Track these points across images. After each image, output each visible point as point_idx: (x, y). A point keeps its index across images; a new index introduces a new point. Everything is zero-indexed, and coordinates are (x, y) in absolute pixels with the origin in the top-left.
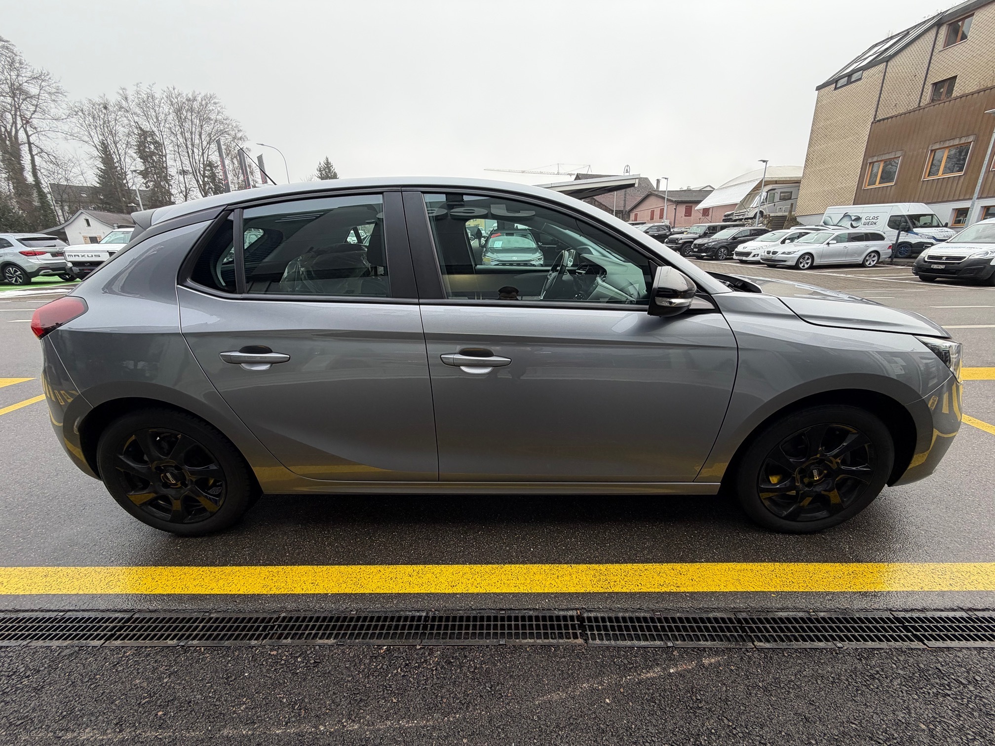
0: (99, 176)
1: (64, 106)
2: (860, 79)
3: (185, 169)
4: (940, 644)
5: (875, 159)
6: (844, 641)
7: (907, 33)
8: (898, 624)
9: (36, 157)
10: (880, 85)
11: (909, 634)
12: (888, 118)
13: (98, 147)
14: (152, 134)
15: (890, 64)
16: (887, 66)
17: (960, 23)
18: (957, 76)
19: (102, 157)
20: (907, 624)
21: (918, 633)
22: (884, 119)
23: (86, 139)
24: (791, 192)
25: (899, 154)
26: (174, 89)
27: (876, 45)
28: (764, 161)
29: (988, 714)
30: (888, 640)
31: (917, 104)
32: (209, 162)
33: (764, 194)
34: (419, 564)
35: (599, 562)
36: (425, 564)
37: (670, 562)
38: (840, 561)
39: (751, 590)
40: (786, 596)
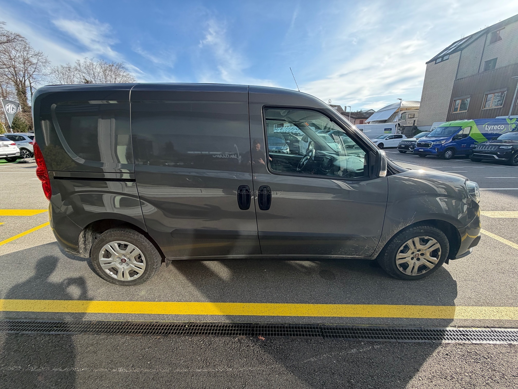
2: (448, 59)
5: (457, 98)
7: (472, 36)
8: (460, 333)
10: (458, 62)
11: (465, 337)
12: (463, 78)
15: (463, 52)
16: (461, 53)
17: (498, 32)
18: (497, 58)
20: (464, 333)
21: (468, 337)
22: (461, 79)
24: (414, 114)
25: (469, 96)
27: (456, 42)
28: (400, 99)
30: (455, 340)
31: (477, 71)
33: (400, 115)
34: (246, 302)
35: (327, 303)
36: (249, 303)
37: (358, 304)
38: (435, 305)
39: (395, 317)
40: (410, 320)
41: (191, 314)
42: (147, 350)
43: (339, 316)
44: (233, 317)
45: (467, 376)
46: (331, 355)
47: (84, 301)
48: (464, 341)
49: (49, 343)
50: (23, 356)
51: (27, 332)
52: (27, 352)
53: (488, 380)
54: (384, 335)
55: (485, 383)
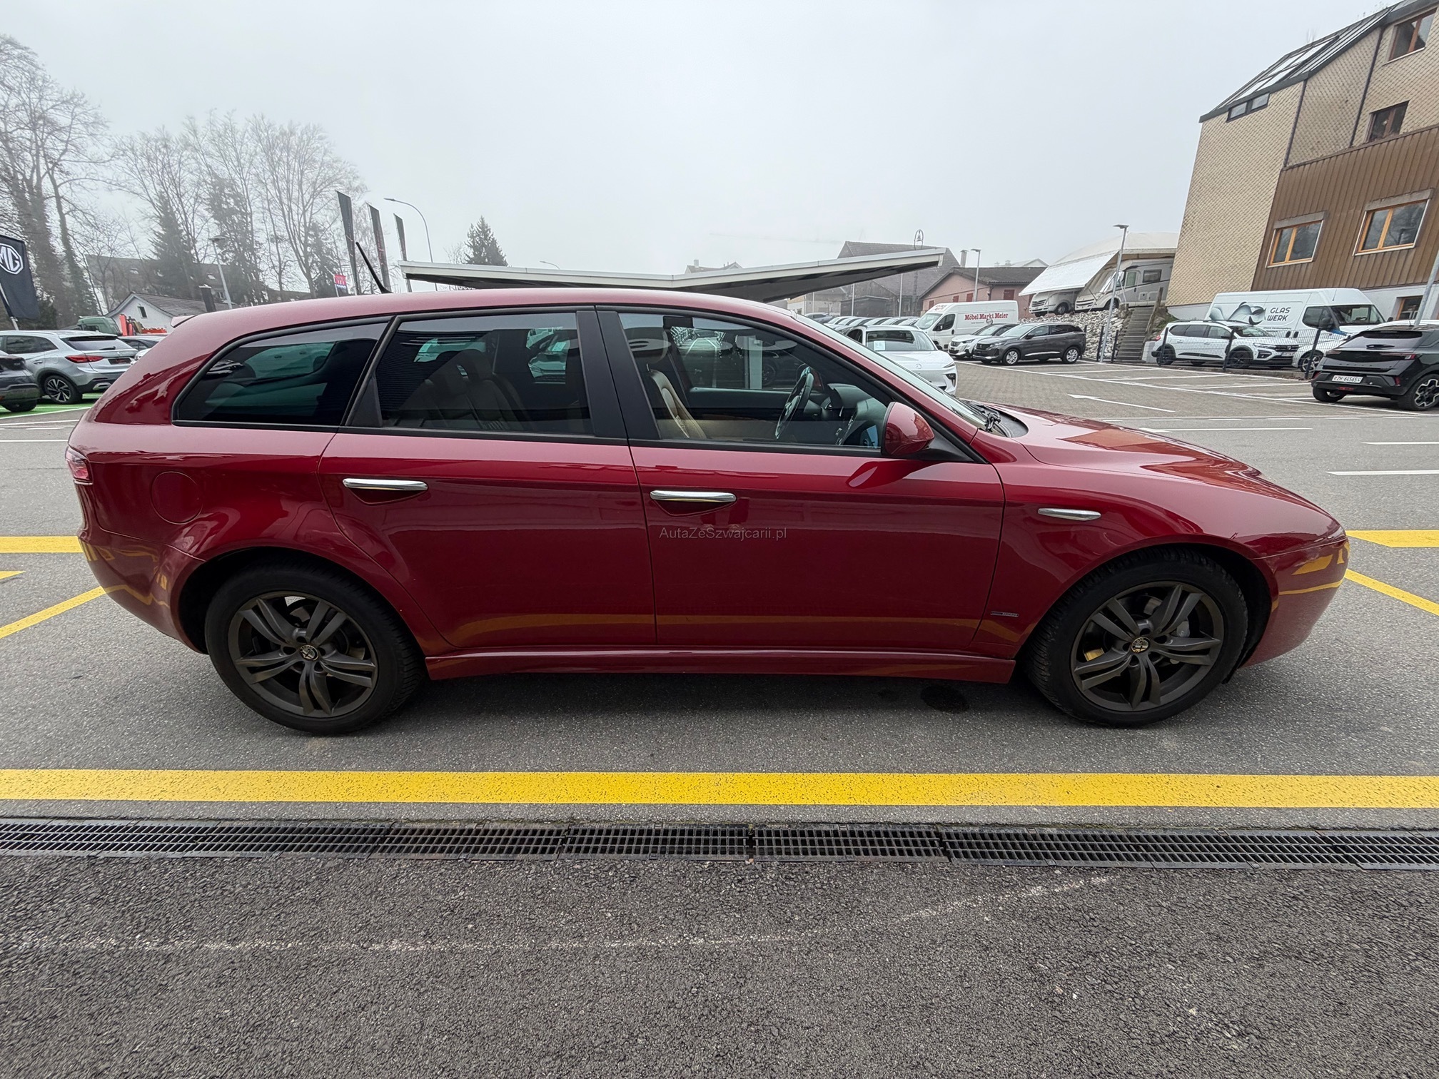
0: (156, 244)
1: (107, 142)
2: (1265, 106)
3: (278, 233)
4: (1377, 865)
5: (1285, 223)
6: (1260, 861)
7: (1336, 37)
8: (1326, 844)
9: (66, 216)
10: (1295, 115)
11: (1340, 855)
12: (1304, 164)
13: (155, 202)
14: (232, 183)
15: (1309, 83)
16: (1305, 87)
17: (1414, 24)
18: (1408, 102)
19: (160, 217)
20: (1336, 844)
21: (1350, 854)
22: (1299, 166)
23: (139, 190)
24: (1160, 272)
25: (1320, 216)
26: (263, 119)
27: (1289, 56)
28: (1122, 227)
29: (1432, 936)
30: (1314, 861)
31: (1348, 142)
32: (314, 224)
33: (1121, 274)
34: (726, 771)
35: (949, 771)
36: (732, 771)
37: (1038, 772)
38: (1251, 774)
39: (1142, 804)
40: (1186, 811)
41: (575, 802)
42: (461, 894)
43: (985, 803)
44: (691, 809)
45: (1357, 951)
46: (975, 901)
47: (270, 773)
48: (1338, 865)
49: (186, 879)
50: (119, 915)
51: (120, 853)
52: (128, 903)
53: (1417, 960)
54: (1116, 850)
55: (1408, 968)
